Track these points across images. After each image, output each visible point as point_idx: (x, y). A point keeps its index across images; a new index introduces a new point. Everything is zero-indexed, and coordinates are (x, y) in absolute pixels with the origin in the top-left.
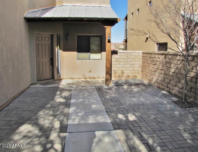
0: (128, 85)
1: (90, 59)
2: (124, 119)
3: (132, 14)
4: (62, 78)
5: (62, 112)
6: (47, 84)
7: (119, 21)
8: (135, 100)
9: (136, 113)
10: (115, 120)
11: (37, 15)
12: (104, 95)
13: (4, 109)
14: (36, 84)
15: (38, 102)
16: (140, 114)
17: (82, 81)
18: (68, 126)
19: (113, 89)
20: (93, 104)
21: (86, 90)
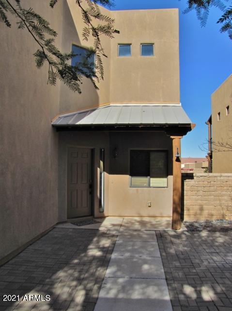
0: (209, 231)
1: (149, 186)
2: (194, 296)
3: (219, 114)
4: (106, 215)
5: (93, 275)
6: (81, 224)
7: (194, 127)
8: (218, 260)
9: (216, 285)
10: (178, 298)
11: (70, 122)
12: (168, 247)
13: (10, 262)
14: (65, 222)
15: (62, 253)
16: (224, 289)
17: (135, 220)
18: (98, 302)
19: (183, 236)
20: (146, 262)
21: (140, 237)
